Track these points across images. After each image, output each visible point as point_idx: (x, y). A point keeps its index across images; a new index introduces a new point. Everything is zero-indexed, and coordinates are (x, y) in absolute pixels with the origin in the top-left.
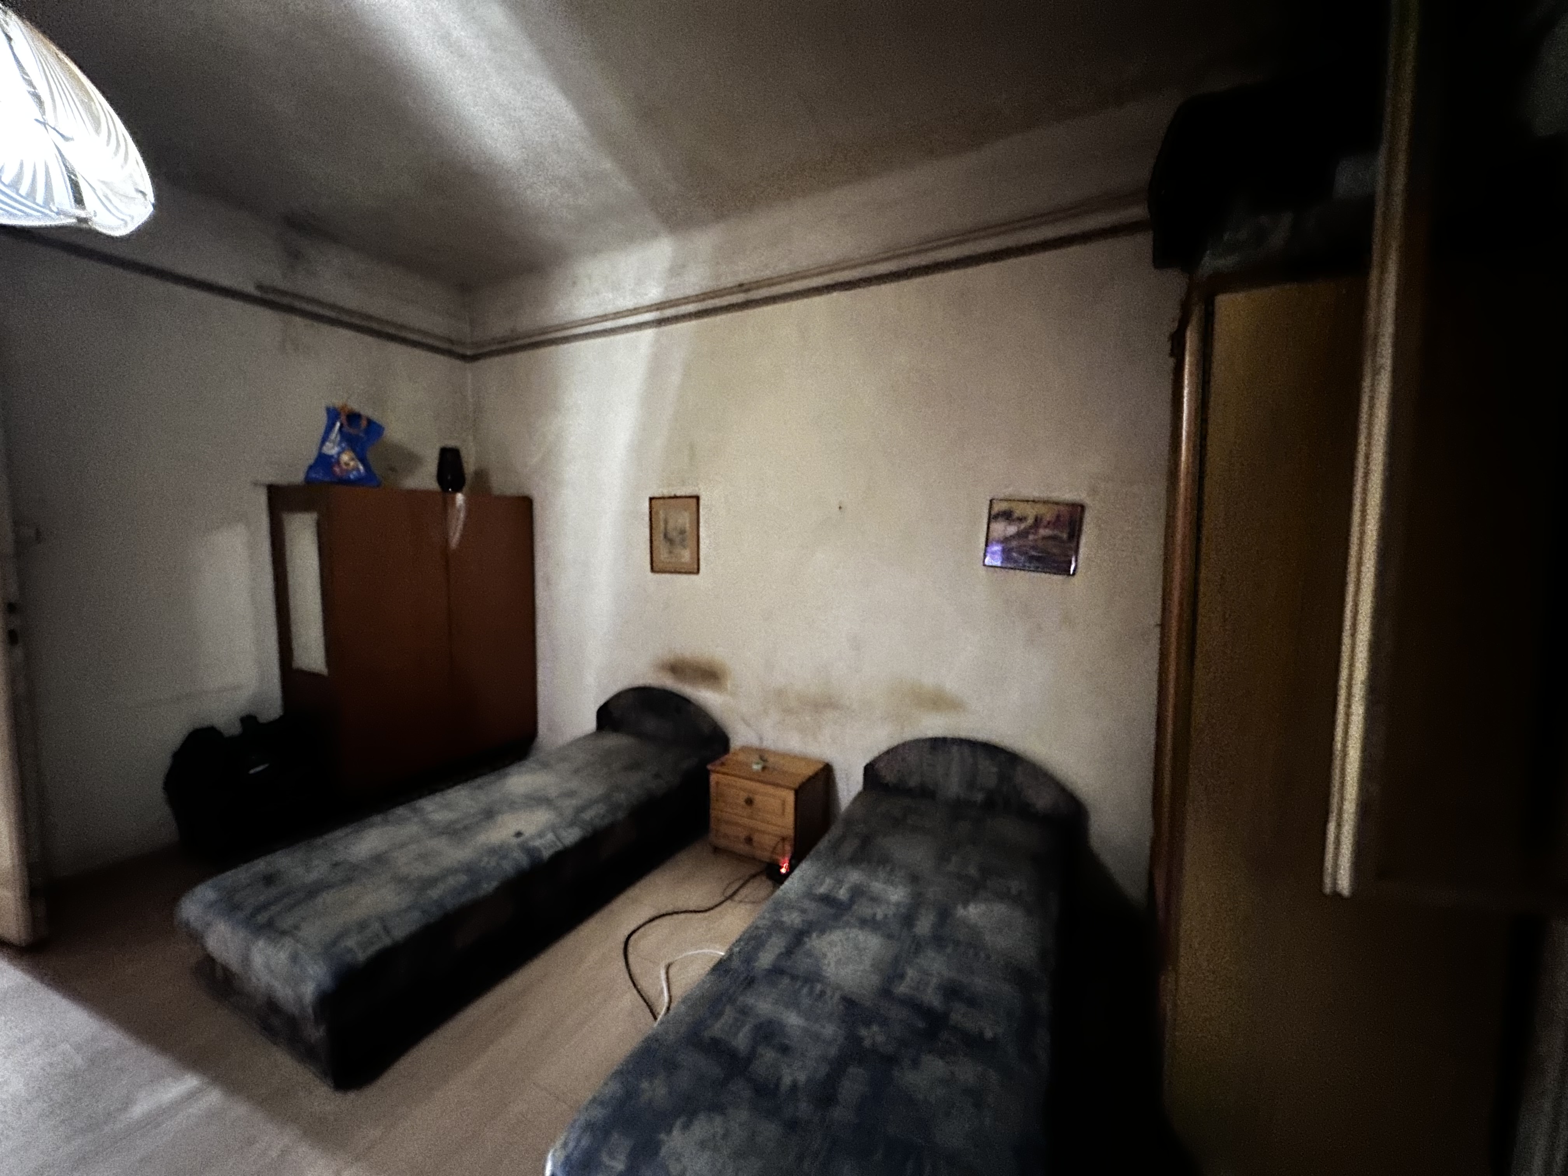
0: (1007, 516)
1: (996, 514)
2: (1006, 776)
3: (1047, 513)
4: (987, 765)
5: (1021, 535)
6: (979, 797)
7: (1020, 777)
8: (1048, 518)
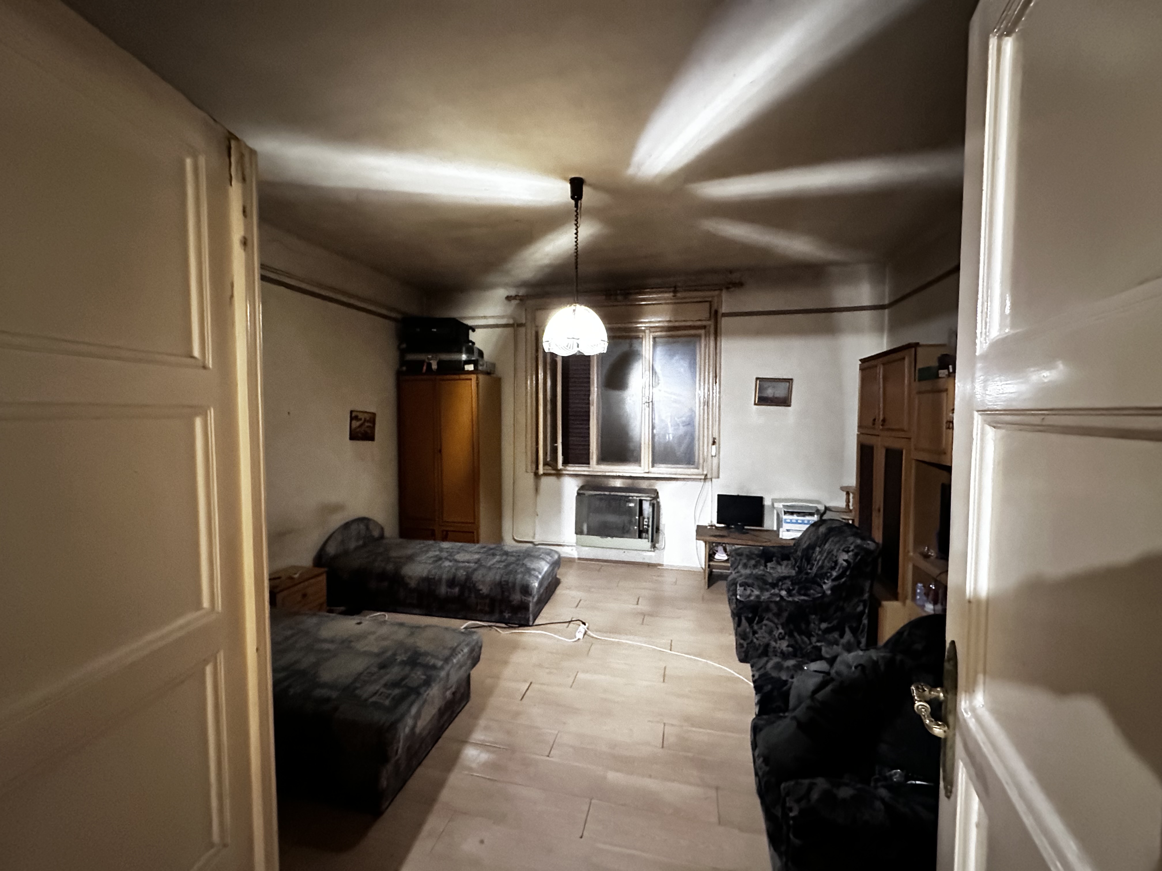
0: (356, 418)
1: (354, 416)
2: (368, 528)
3: (367, 417)
4: (362, 526)
5: (361, 426)
6: (361, 543)
7: (371, 526)
8: (368, 419)
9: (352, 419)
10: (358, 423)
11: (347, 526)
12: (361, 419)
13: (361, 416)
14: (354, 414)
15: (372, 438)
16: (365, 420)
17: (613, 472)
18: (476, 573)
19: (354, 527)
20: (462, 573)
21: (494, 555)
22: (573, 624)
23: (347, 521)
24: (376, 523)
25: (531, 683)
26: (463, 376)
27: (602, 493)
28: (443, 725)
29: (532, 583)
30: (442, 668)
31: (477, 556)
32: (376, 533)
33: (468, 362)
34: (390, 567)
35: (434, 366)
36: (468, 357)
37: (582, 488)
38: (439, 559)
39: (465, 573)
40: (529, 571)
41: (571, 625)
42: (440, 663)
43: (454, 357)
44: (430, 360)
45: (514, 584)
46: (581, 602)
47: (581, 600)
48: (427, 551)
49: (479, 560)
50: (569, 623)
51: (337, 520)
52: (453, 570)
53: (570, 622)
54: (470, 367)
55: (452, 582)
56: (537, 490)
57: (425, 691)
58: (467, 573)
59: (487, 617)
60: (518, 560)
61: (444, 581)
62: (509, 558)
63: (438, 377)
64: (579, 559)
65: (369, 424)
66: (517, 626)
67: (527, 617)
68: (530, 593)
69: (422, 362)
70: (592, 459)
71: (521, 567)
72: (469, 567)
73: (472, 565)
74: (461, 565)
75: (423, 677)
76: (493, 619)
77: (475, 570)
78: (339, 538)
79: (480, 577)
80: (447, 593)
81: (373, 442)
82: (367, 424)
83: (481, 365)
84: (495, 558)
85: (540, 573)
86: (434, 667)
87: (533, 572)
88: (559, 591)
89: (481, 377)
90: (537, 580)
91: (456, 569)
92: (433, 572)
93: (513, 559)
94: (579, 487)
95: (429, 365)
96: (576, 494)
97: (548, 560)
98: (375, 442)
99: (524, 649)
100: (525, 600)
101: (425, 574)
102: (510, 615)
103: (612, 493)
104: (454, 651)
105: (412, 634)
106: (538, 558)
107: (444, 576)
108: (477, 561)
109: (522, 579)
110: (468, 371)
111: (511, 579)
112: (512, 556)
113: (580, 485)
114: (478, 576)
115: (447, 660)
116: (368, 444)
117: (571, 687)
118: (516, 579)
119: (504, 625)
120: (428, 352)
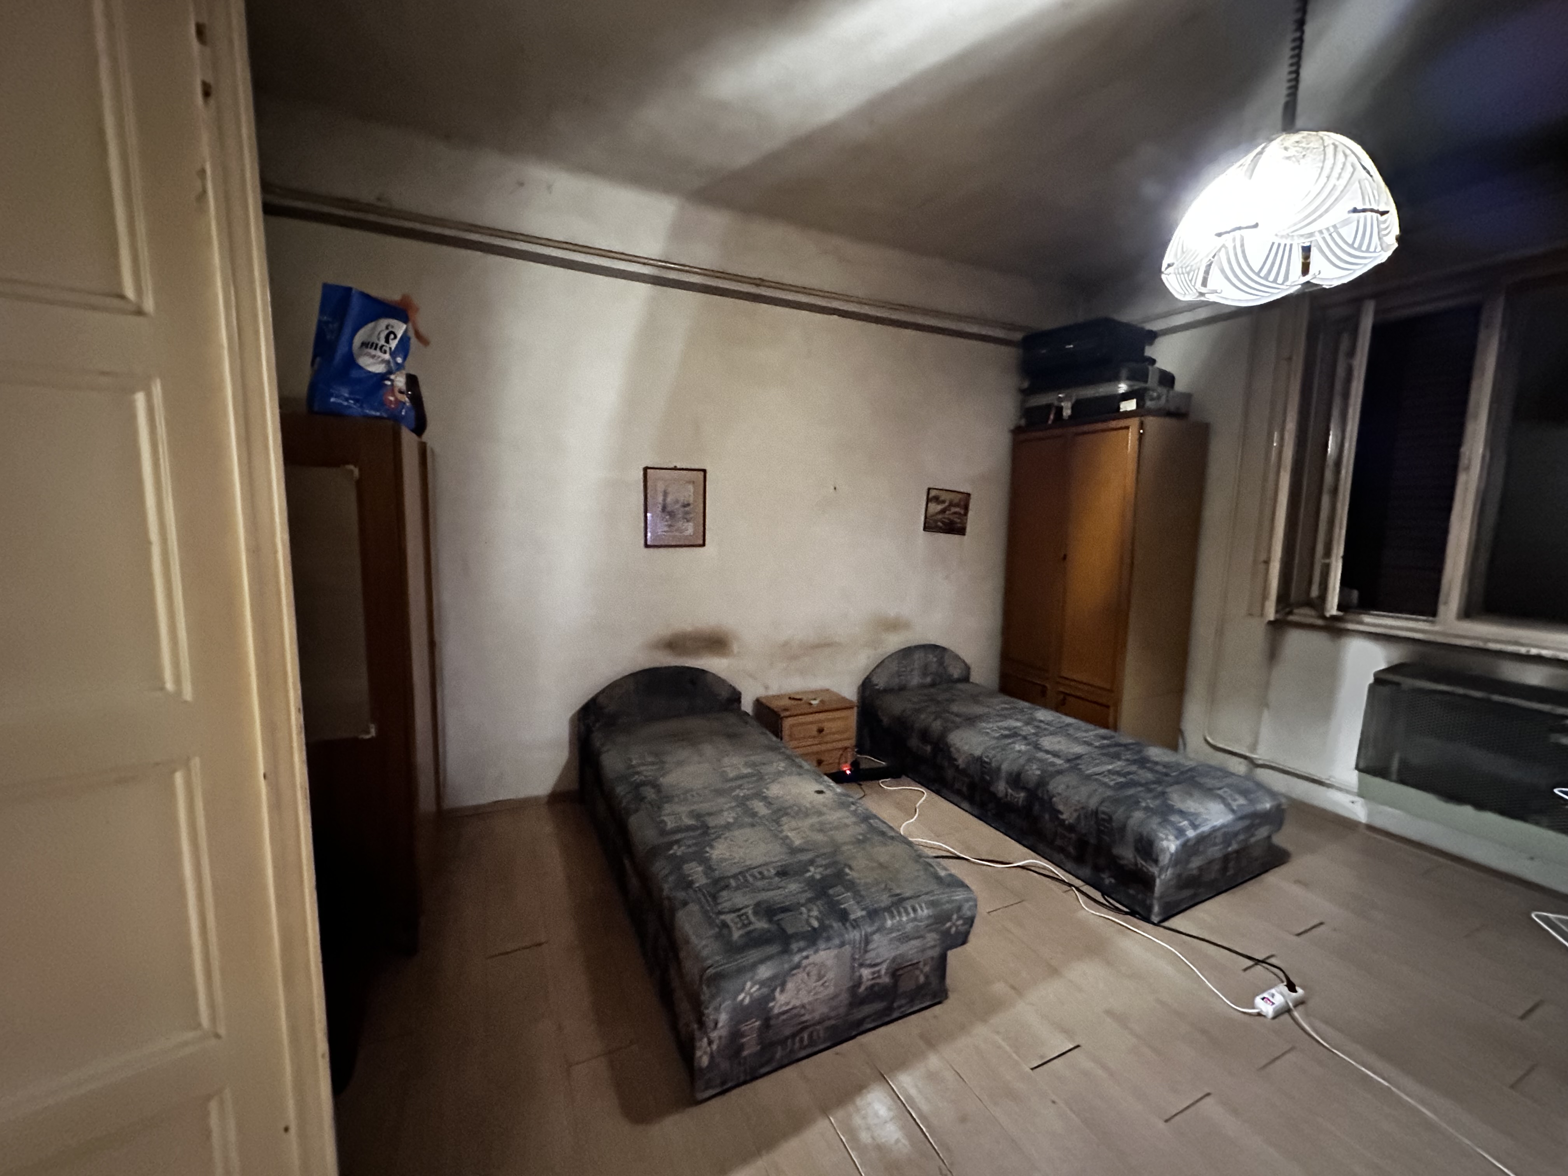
0: (936, 499)
1: (932, 498)
2: (941, 662)
3: (956, 498)
4: (932, 658)
5: (943, 511)
6: (928, 680)
7: (947, 660)
8: (956, 501)
9: (928, 500)
10: (940, 507)
11: (907, 653)
12: (943, 502)
13: (944, 496)
14: (933, 493)
15: (962, 531)
16: (951, 504)
17: (1516, 643)
18: (1059, 778)
19: (917, 656)
20: (1034, 771)
21: (1117, 757)
22: (1264, 967)
23: (909, 645)
24: (957, 657)
25: (1078, 1046)
26: (1114, 424)
27: (1460, 691)
28: (861, 1022)
29: (1162, 840)
30: (856, 925)
31: (1078, 749)
32: (956, 673)
33: (1126, 397)
34: (937, 726)
35: (1067, 412)
36: (1129, 386)
37: (1392, 669)
38: (1014, 734)
39: (1038, 772)
40: (1166, 812)
41: (1259, 968)
42: (857, 913)
43: (1103, 390)
44: (1062, 401)
45: (1123, 828)
46: (1322, 928)
47: (1321, 924)
48: (1005, 717)
49: (1079, 757)
50: (1256, 964)
51: (894, 642)
52: (1022, 761)
53: (1258, 962)
54: (1130, 405)
55: (1016, 780)
56: (1273, 654)
57: (800, 950)
58: (1043, 771)
59: (1069, 865)
60: (1159, 782)
61: (1003, 774)
62: (1141, 772)
63: (1074, 430)
64: (1370, 827)
65: (957, 510)
66: (1127, 910)
67: (1148, 902)
68: (1154, 856)
69: (1049, 407)
70: (1446, 603)
71: (1155, 798)
72: (1053, 764)
73: (1059, 761)
74: (1040, 755)
75: (816, 924)
76: (1080, 873)
77: (1060, 772)
78: (894, 667)
79: (1061, 788)
80: (1006, 795)
81: (962, 536)
82: (954, 510)
83: (1152, 399)
84: (1111, 763)
85: (1195, 827)
86: (843, 916)
87: (1174, 818)
88: (1272, 878)
89: (1151, 422)
90: (1177, 838)
91: (1030, 760)
92: (992, 753)
93: (1150, 776)
94: (1390, 665)
95: (1060, 410)
96: (1371, 680)
97: (1234, 806)
98: (966, 537)
99: (1109, 963)
100: (1143, 866)
101: (978, 753)
102: (1113, 881)
103: (1496, 698)
104: (898, 903)
105: (860, 842)
106: (1210, 793)
107: (1005, 767)
108: (1074, 761)
109: (1142, 823)
110: (1126, 412)
111: (1119, 813)
112: (1151, 770)
113: (1396, 662)
114: (1058, 786)
115: (873, 914)
116: (953, 539)
117: (1166, 1121)
118: (1128, 817)
119: (1098, 895)
120: (1059, 388)
